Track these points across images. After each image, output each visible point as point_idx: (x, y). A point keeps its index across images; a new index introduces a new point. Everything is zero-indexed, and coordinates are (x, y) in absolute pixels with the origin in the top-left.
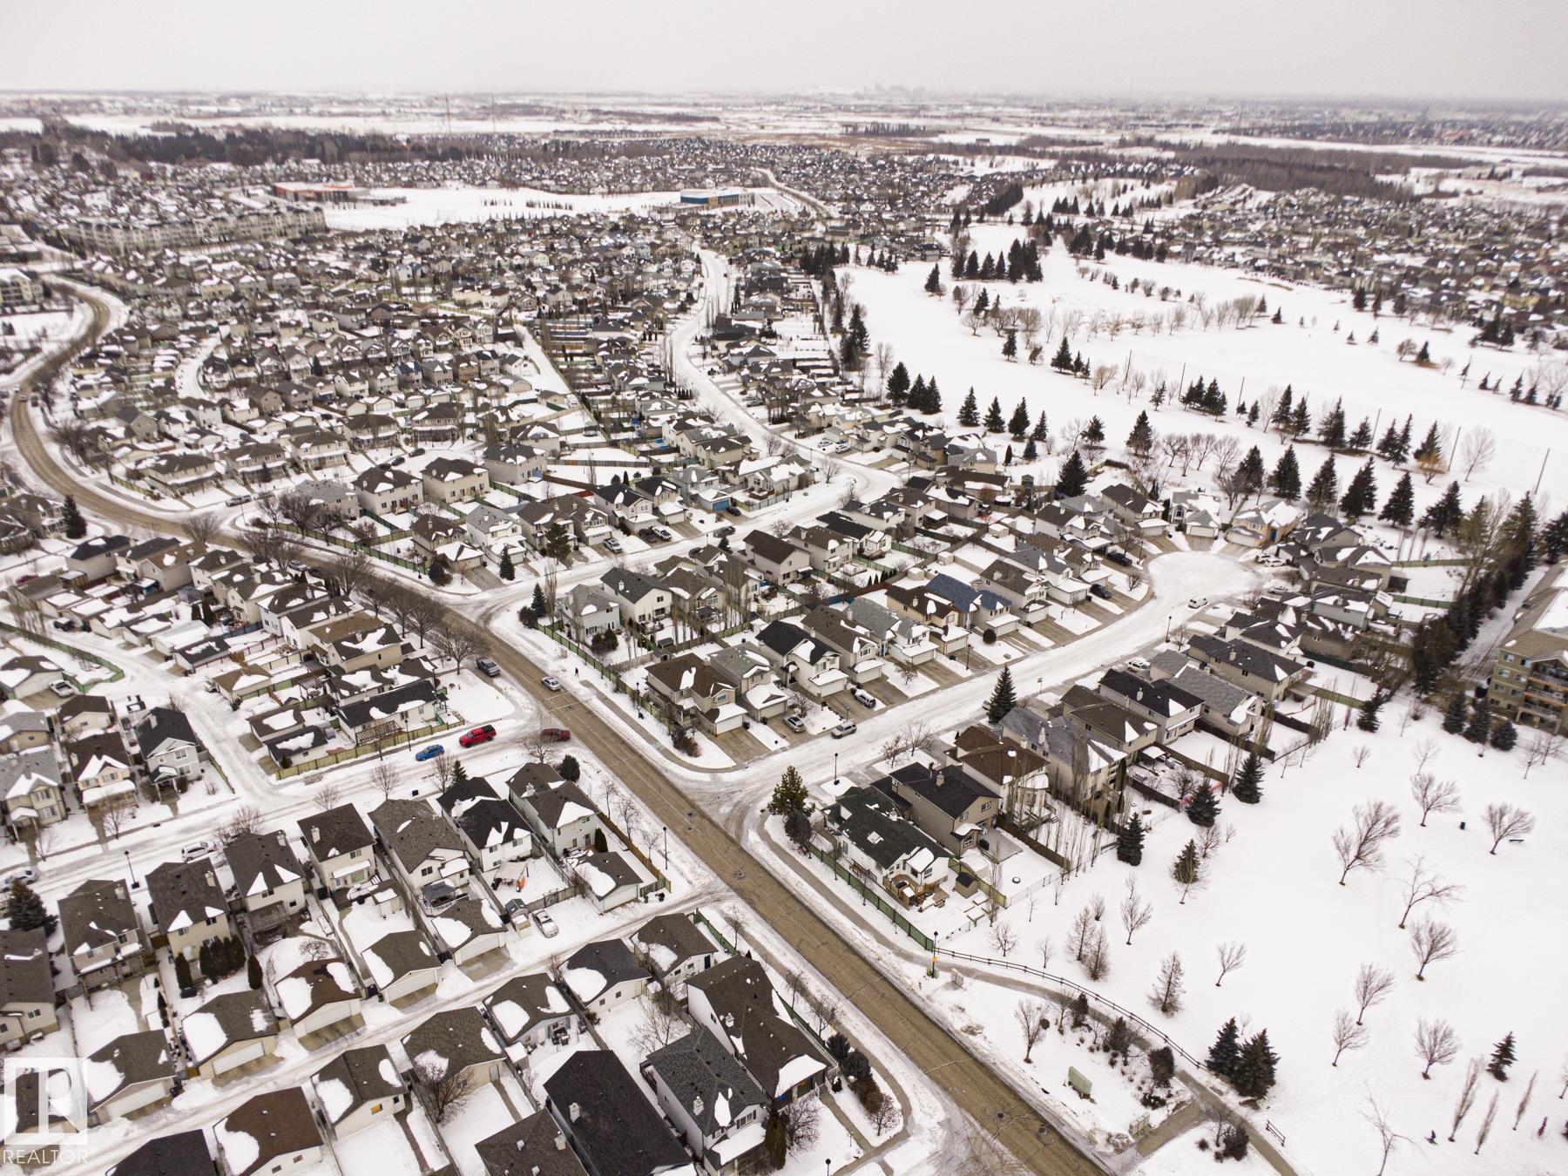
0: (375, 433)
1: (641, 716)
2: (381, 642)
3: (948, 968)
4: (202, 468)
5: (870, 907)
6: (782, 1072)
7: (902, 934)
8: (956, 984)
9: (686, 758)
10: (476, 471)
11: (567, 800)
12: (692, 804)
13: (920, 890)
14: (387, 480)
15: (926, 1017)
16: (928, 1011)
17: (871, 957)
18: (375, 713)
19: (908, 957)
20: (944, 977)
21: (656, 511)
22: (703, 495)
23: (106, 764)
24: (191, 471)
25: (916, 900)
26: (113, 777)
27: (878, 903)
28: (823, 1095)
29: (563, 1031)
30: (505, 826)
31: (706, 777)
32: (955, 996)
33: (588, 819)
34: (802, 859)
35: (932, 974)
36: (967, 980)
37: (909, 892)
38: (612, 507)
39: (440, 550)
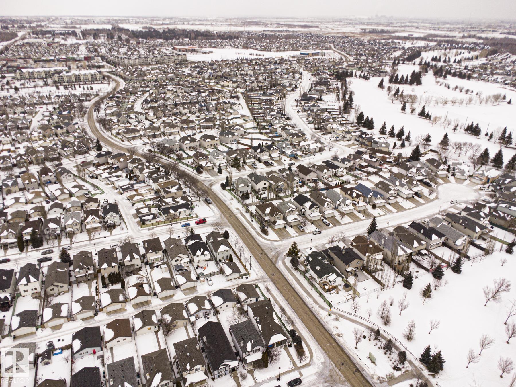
0: (188, 125)
1: (252, 221)
2: (177, 190)
3: (335, 314)
4: (136, 133)
5: (314, 290)
6: (272, 338)
7: (322, 300)
8: (337, 319)
9: (264, 235)
10: (216, 139)
11: (222, 244)
12: (263, 250)
13: (331, 287)
14: (189, 140)
15: (324, 328)
16: (325, 327)
17: (310, 306)
18: (171, 211)
19: (323, 308)
20: (333, 316)
21: (270, 155)
22: (286, 152)
23: (93, 218)
24: (133, 134)
25: (328, 290)
26: (95, 222)
27: (316, 289)
28: (285, 347)
29: (208, 314)
30: (202, 250)
31: (269, 242)
32: (336, 323)
33: (228, 251)
34: (294, 272)
35: (329, 315)
36: (341, 319)
37: (327, 287)
38: (256, 153)
39: (200, 163)
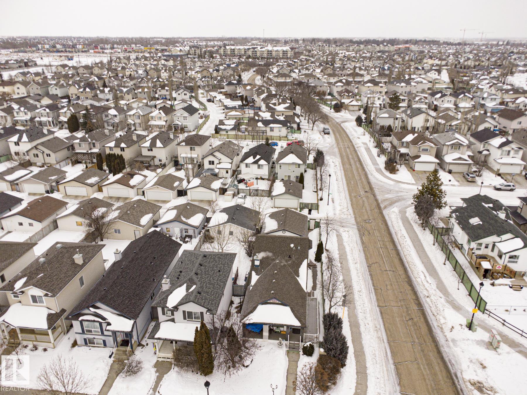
1: (378, 156)
2: (286, 108)
3: (487, 329)
5: (449, 266)
7: (463, 291)
9: (387, 174)
11: (292, 153)
12: (371, 188)
13: (499, 268)
14: (343, 83)
15: (439, 352)
16: (445, 350)
17: (422, 292)
18: (260, 124)
19: (457, 308)
20: (481, 335)
21: (456, 105)
22: (487, 105)
23: (160, 113)
25: (487, 273)
26: (160, 118)
27: (456, 266)
28: (292, 349)
29: (190, 237)
30: (258, 157)
31: (392, 183)
33: (299, 165)
34: (418, 229)
35: (470, 326)
36: (504, 347)
37: (486, 265)
39: (343, 101)
